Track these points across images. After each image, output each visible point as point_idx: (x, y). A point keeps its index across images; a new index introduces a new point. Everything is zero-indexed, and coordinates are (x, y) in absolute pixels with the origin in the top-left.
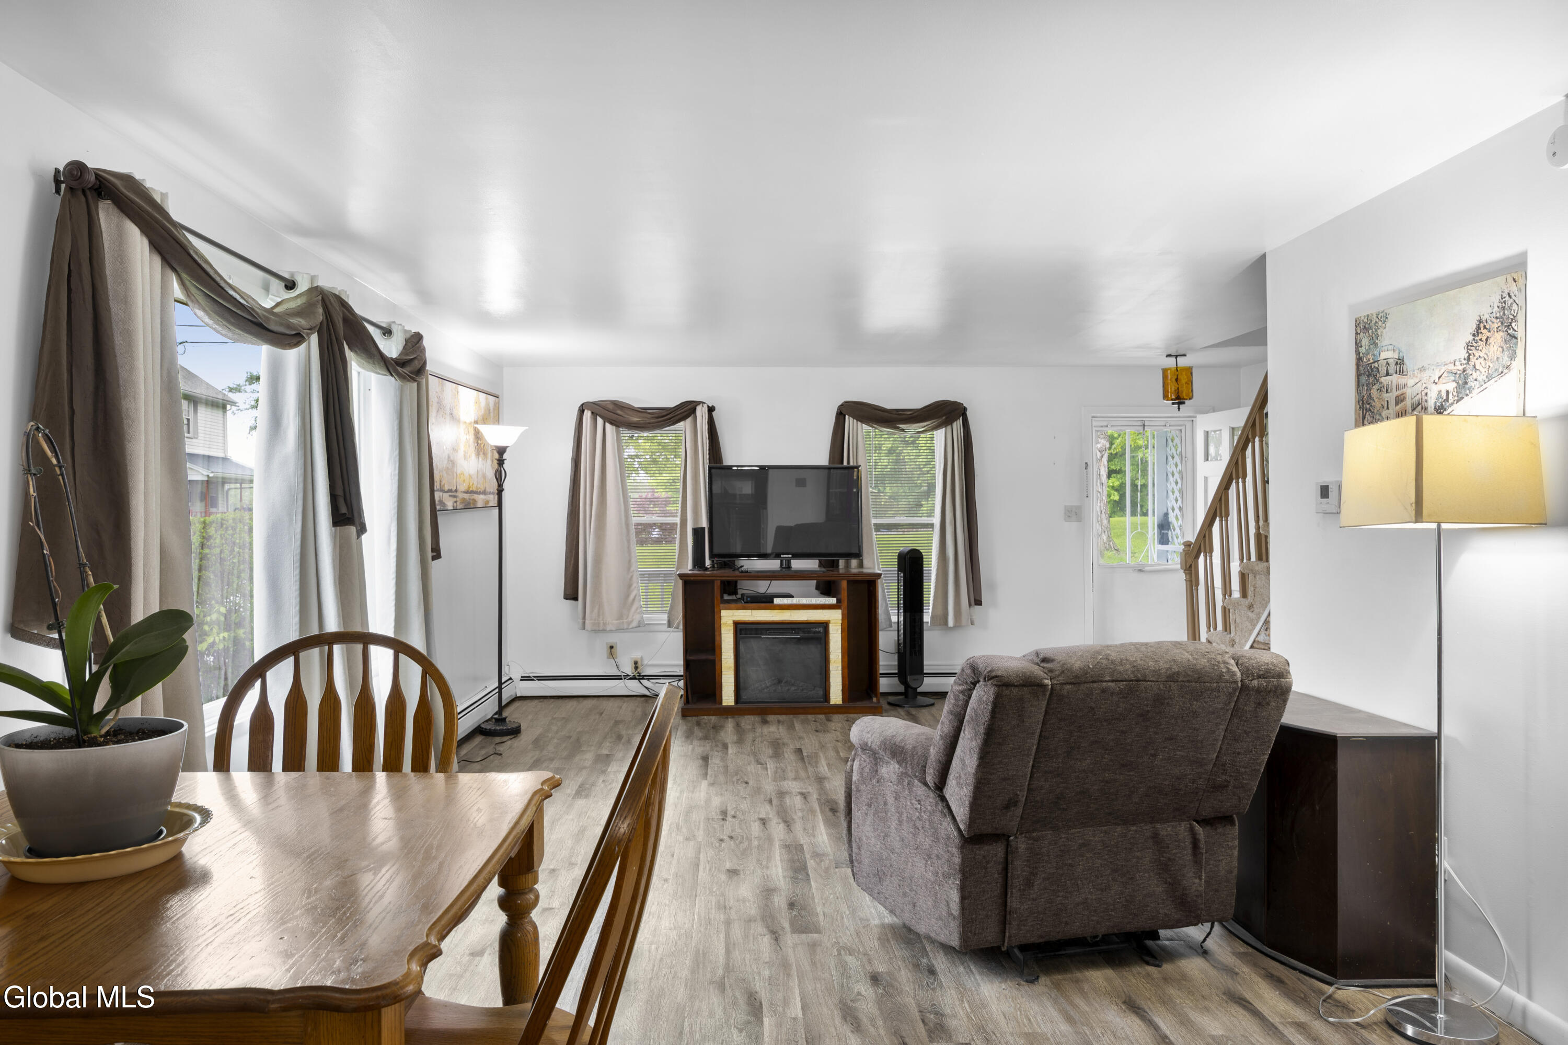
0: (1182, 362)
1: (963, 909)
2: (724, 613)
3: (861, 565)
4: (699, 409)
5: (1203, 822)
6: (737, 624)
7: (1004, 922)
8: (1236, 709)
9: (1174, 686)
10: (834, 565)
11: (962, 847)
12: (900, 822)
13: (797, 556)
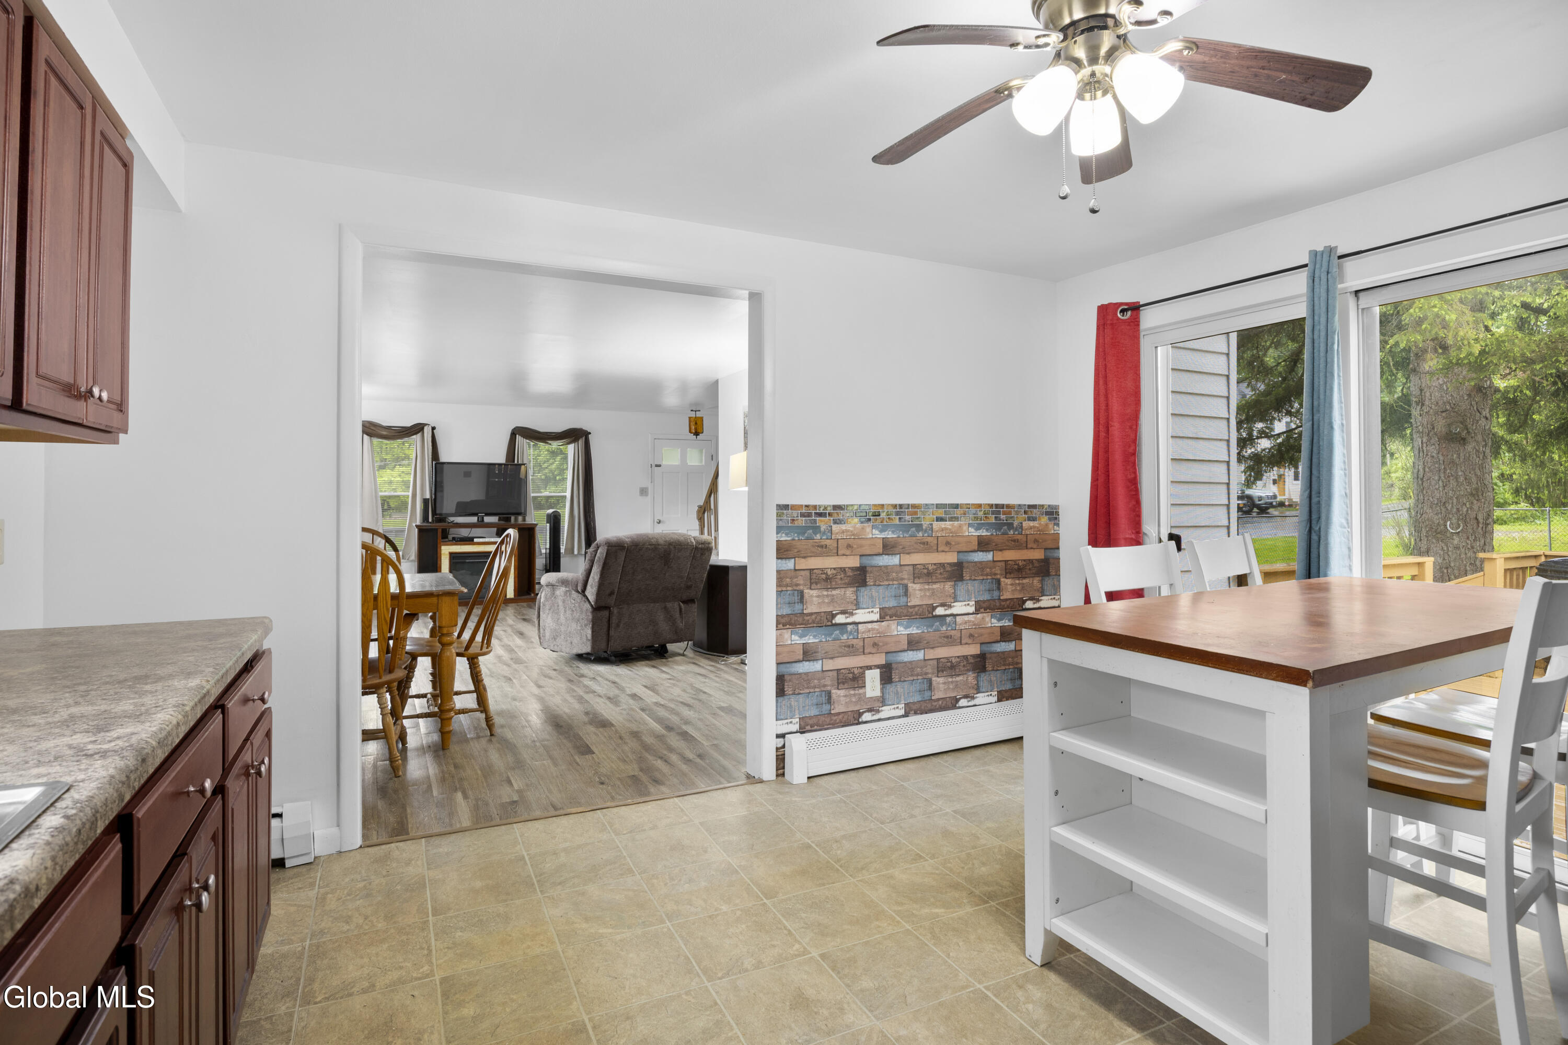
0: (699, 414)
1: (593, 636)
2: (443, 548)
3: (524, 520)
4: (426, 428)
5: (684, 602)
6: (451, 554)
7: (608, 641)
8: (694, 556)
9: (671, 547)
10: (508, 520)
11: (593, 612)
12: (565, 611)
13: (488, 514)
